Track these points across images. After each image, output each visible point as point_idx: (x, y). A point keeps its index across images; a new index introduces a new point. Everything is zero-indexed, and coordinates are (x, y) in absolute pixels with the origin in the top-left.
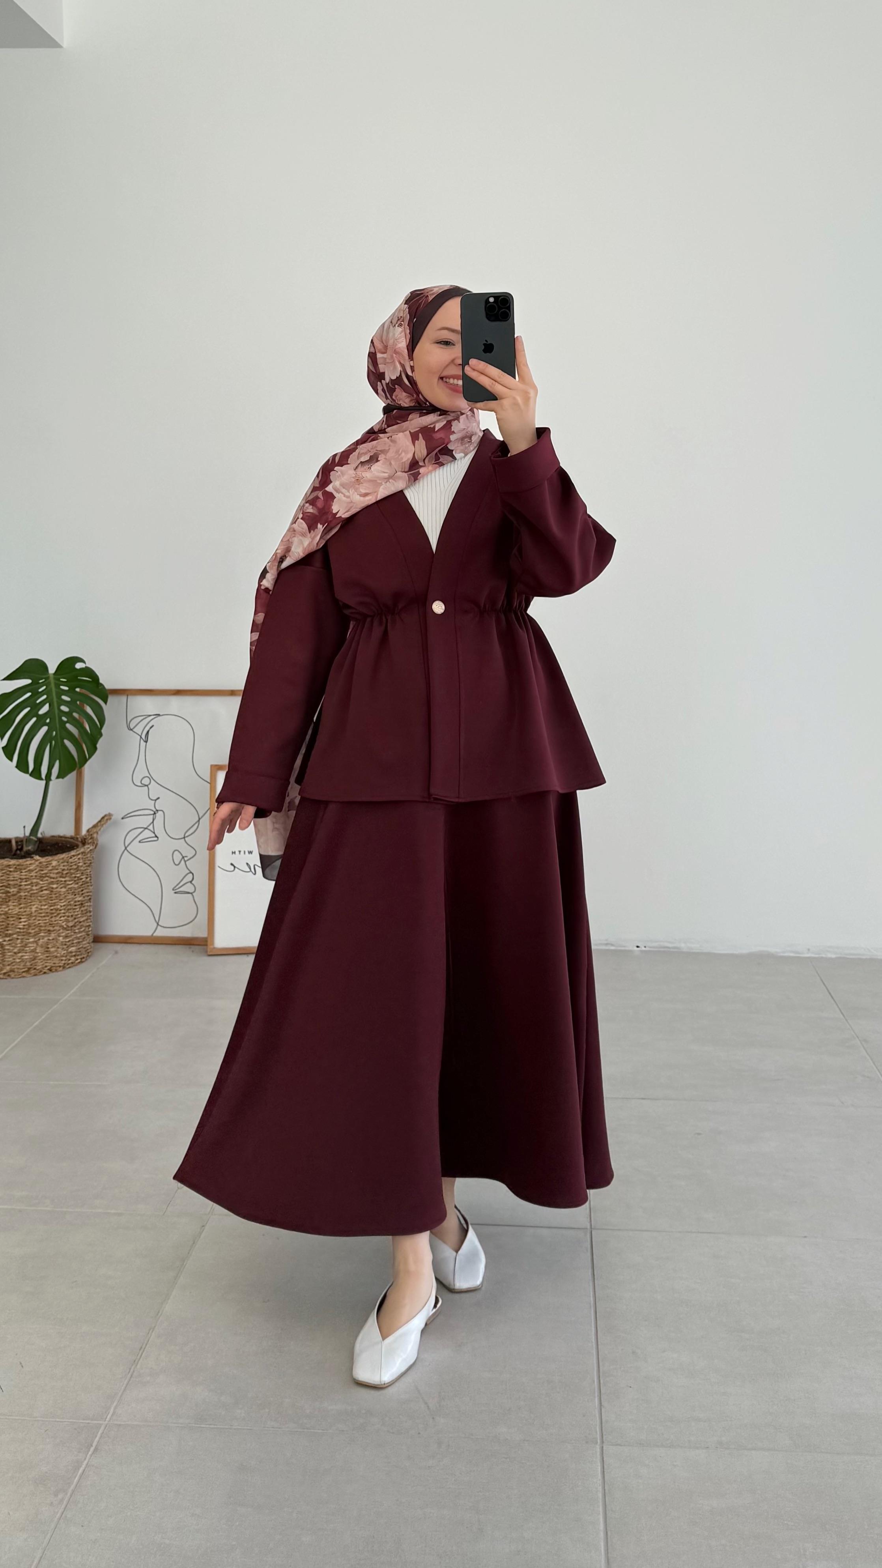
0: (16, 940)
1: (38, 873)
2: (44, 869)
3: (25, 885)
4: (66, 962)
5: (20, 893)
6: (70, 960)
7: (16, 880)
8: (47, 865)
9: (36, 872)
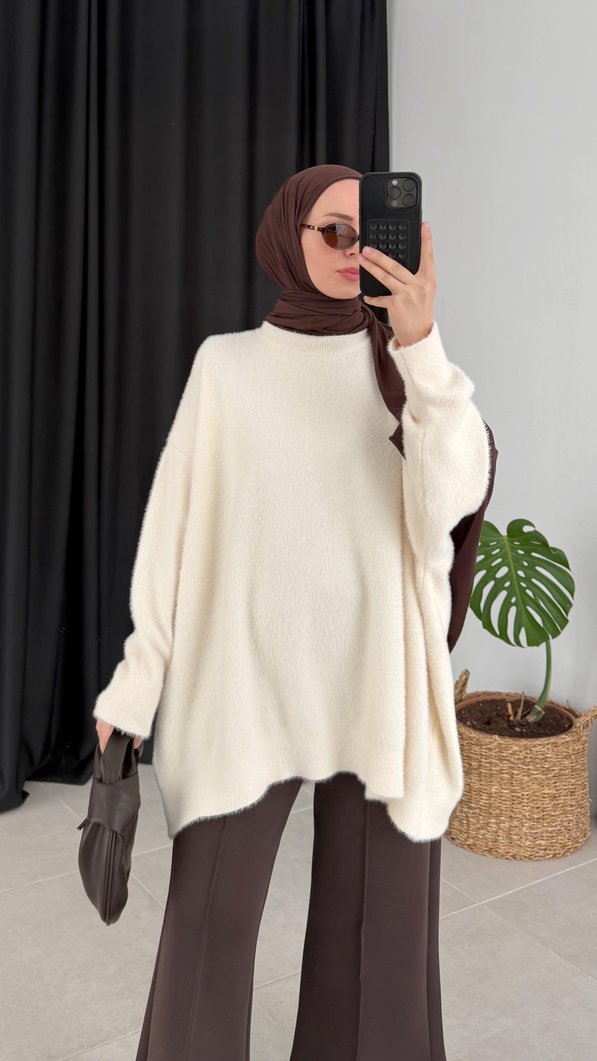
0: (479, 815)
1: (497, 754)
2: (503, 751)
3: (486, 763)
4: (533, 853)
5: (480, 768)
6: (538, 853)
7: (477, 754)
8: (506, 747)
9: (496, 752)
